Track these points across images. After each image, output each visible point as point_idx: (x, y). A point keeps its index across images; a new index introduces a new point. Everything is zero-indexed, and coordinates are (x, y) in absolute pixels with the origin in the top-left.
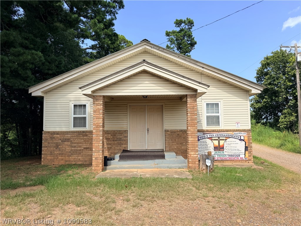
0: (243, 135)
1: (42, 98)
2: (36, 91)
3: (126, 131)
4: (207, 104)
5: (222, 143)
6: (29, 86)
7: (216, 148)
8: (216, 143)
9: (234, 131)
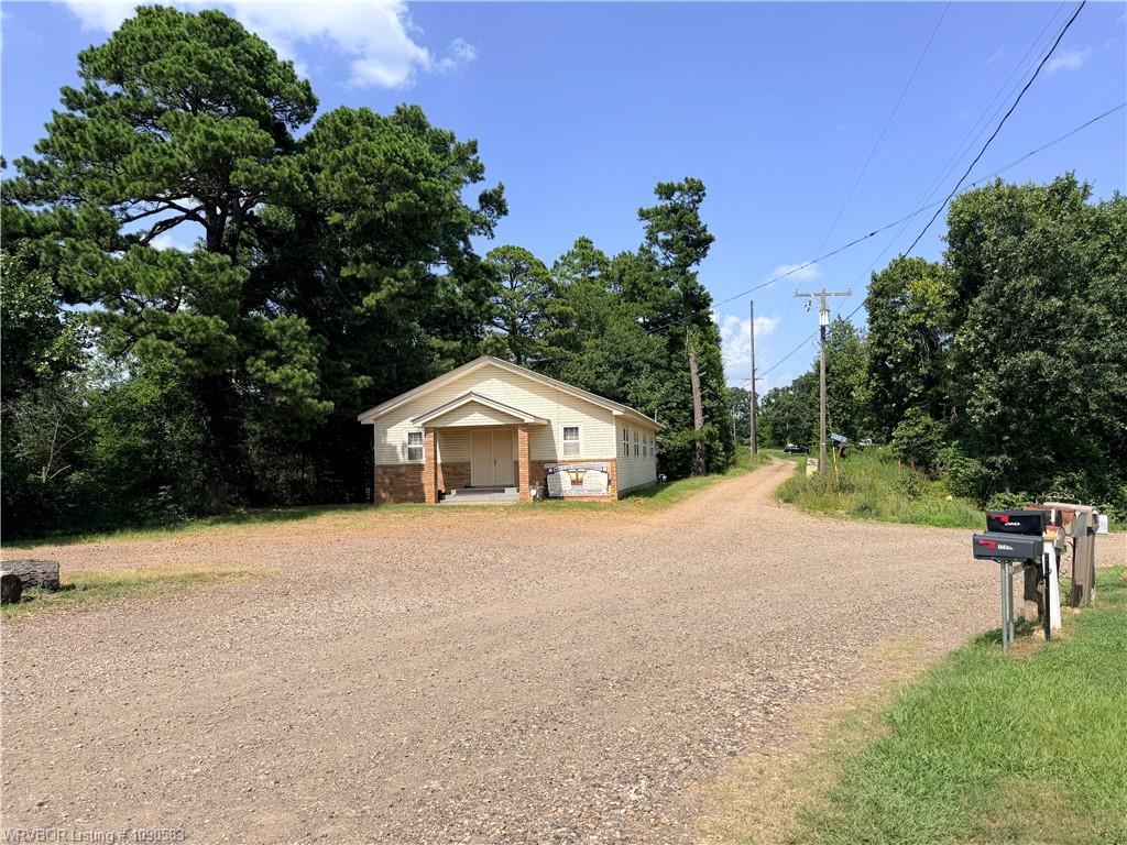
0: (606, 465)
1: (372, 425)
2: (366, 418)
3: (469, 464)
4: (566, 429)
5: (580, 475)
6: (358, 414)
7: (573, 482)
8: (574, 476)
9: (594, 461)
